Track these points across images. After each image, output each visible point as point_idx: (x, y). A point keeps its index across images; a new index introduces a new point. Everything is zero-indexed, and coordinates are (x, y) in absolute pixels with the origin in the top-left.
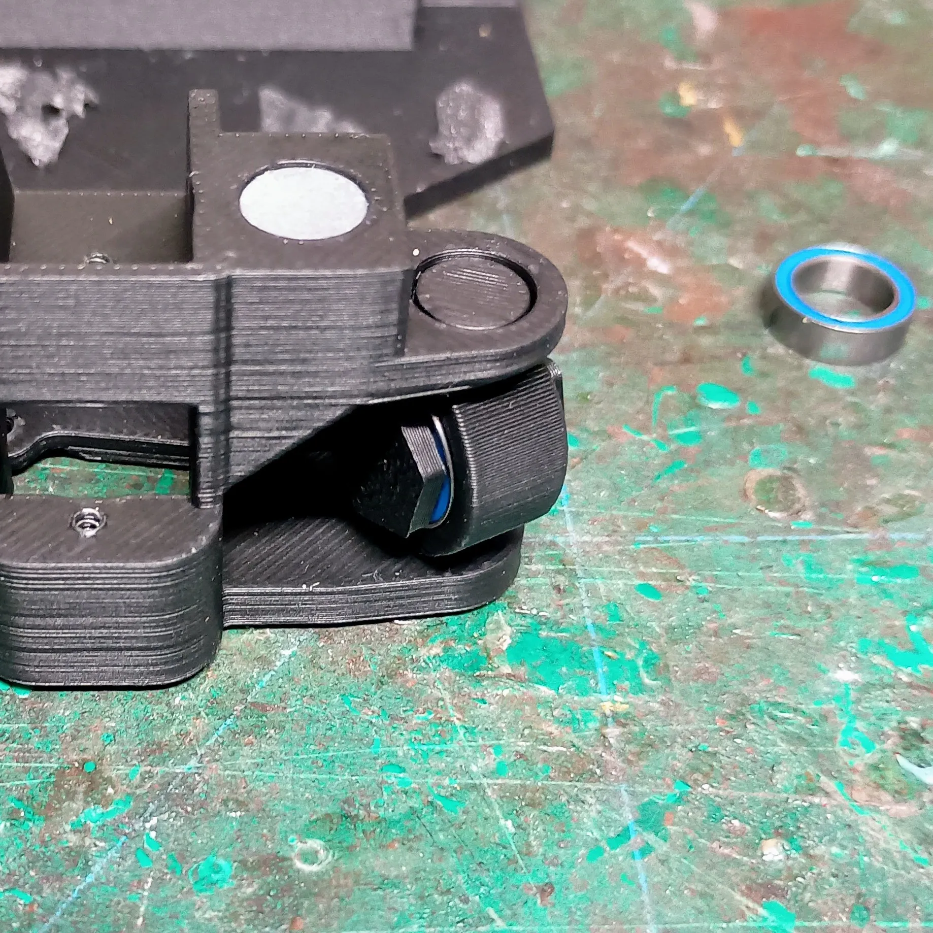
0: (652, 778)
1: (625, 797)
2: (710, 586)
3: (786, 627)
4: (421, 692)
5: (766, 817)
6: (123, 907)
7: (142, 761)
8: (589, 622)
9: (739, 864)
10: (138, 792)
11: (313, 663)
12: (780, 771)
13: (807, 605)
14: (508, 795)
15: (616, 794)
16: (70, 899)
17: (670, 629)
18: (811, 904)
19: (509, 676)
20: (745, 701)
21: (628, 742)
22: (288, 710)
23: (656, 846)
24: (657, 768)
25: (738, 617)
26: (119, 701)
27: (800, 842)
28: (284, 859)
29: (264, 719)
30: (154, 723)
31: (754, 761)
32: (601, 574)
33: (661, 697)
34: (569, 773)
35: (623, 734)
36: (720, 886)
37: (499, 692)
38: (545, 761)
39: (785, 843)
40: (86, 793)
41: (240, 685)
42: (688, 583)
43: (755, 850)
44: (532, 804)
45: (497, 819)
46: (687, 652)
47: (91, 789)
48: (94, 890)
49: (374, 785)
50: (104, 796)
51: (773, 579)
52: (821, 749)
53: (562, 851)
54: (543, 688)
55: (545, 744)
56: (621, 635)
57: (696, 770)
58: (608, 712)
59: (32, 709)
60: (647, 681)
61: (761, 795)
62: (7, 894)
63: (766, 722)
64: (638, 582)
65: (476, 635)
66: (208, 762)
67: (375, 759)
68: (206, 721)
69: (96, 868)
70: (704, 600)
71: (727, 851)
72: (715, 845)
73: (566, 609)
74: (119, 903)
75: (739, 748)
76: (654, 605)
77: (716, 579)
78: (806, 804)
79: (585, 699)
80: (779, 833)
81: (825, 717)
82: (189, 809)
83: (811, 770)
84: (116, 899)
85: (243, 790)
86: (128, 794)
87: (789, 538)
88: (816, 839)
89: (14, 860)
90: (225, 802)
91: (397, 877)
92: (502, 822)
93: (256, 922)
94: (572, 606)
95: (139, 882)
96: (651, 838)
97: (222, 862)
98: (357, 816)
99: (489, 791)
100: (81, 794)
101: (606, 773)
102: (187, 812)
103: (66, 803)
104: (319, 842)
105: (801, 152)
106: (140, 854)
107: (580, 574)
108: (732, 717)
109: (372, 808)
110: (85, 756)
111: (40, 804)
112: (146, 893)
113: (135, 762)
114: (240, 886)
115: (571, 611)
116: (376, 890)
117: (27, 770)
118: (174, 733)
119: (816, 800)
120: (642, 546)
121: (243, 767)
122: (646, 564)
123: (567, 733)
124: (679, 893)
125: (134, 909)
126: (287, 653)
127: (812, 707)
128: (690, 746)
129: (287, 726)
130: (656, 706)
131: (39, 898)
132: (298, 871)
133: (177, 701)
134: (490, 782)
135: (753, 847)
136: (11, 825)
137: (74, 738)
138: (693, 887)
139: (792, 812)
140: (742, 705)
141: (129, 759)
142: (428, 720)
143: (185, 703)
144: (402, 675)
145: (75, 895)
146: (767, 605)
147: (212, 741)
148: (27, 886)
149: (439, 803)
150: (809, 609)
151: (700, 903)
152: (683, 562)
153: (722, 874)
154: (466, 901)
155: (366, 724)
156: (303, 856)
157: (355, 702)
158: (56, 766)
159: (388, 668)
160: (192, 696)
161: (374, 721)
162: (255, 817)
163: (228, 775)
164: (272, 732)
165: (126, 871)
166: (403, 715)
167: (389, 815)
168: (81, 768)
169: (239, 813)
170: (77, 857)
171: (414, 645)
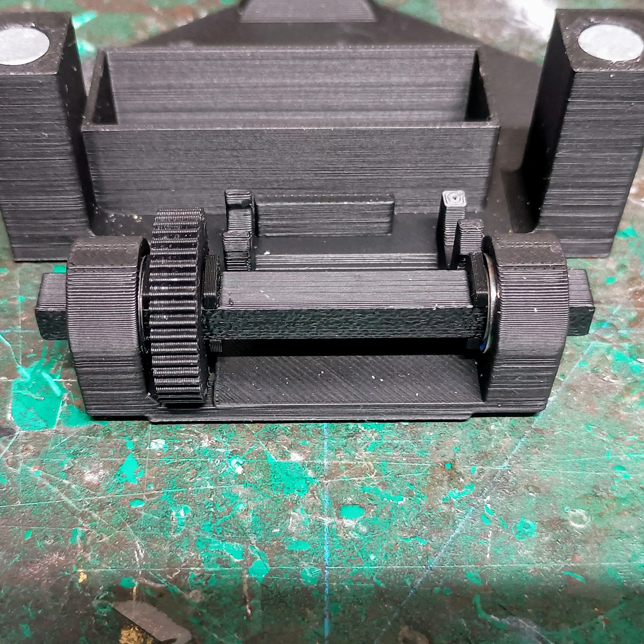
4: (630, 423)
6: (478, 548)
7: (477, 463)
10: (477, 481)
11: (566, 405)
16: (448, 542)
22: (556, 433)
26: (460, 427)
28: (564, 520)
29: (542, 438)
30: (481, 440)
40: (448, 481)
47: (451, 479)
48: (460, 538)
49: (609, 478)
50: (459, 483)
62: (412, 539)
66: (515, 464)
67: (608, 462)
68: (510, 439)
69: (460, 525)
74: (475, 545)
82: (507, 491)
84: (473, 543)
85: (536, 480)
86: (472, 482)
89: (414, 520)
90: (527, 487)
91: (628, 531)
93: (553, 557)
95: (485, 533)
97: (529, 522)
98: (601, 496)
100: (446, 482)
102: (507, 493)
103: (438, 487)
104: (582, 511)
106: (483, 517)
109: (610, 491)
110: (445, 460)
112: (489, 540)
113: (473, 463)
114: (541, 536)
116: (617, 539)
117: (413, 467)
118: (493, 446)
121: (534, 467)
125: (484, 549)
129: (557, 443)
131: (430, 542)
132: (573, 527)
133: (492, 427)
136: (410, 499)
137: (437, 449)
141: (470, 462)
142: (635, 439)
143: (497, 429)
144: (618, 413)
145: (450, 540)
147: (515, 451)
148: (423, 535)
155: (601, 441)
156: (574, 519)
157: (592, 428)
158: (429, 465)
159: (609, 408)
160: (500, 424)
161: (604, 439)
162: (545, 496)
163: (527, 471)
164: (548, 446)
165: (477, 527)
166: (620, 436)
167: (619, 495)
168: (444, 467)
169: (535, 494)
170: (447, 518)
171: (622, 395)
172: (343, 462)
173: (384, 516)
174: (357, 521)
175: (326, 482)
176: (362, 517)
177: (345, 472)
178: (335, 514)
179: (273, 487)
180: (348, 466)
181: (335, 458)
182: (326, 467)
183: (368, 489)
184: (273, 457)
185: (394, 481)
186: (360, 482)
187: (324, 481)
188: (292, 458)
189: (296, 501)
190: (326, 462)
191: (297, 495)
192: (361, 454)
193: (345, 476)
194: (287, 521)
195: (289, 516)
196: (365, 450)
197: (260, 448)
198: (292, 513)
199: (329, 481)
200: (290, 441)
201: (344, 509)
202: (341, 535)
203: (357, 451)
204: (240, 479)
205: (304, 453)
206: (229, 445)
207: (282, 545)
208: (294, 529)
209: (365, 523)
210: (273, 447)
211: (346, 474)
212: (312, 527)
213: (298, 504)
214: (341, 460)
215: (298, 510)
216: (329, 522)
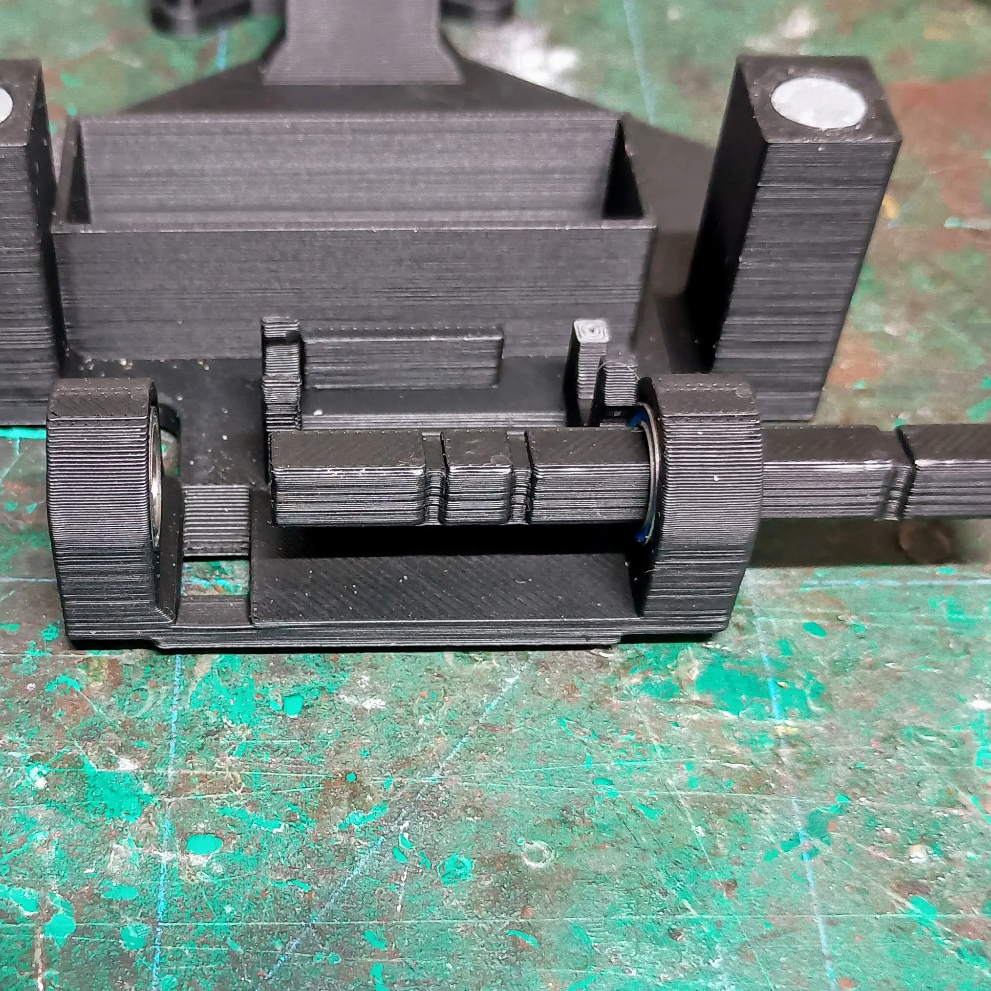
0: (818, 791)
1: (796, 808)
2: (867, 625)
3: (932, 662)
4: (625, 716)
5: (913, 826)
6: (385, 895)
7: (395, 773)
8: (764, 655)
9: (891, 865)
10: (392, 799)
11: (533, 690)
12: (925, 787)
13: (949, 643)
14: (698, 805)
15: (788, 805)
16: (341, 888)
17: (832, 663)
18: (949, 899)
19: (698, 703)
20: (896, 726)
21: (799, 761)
22: (514, 730)
23: (820, 849)
24: (822, 783)
25: (890, 652)
26: (372, 721)
27: (942, 848)
28: (514, 857)
29: (494, 738)
30: (403, 740)
31: (903, 778)
32: (773, 614)
33: (825, 722)
34: (748, 786)
35: (793, 753)
36: (874, 884)
37: (690, 717)
38: (729, 776)
39: (928, 848)
40: (349, 800)
41: (473, 709)
42: (847, 623)
43: (903, 853)
44: (719, 813)
45: (690, 825)
46: (847, 683)
47: (353, 796)
48: (360, 881)
49: (587, 795)
50: (364, 802)
51: (920, 620)
52: (959, 768)
53: (743, 853)
54: (726, 713)
55: (728, 762)
56: (792, 667)
57: (854, 784)
58: (780, 734)
59: (301, 727)
60: (814, 708)
61: (908, 807)
62: (289, 883)
63: (913, 745)
64: (806, 621)
65: (669, 666)
66: (449, 774)
67: (587, 773)
68: (446, 740)
69: (362, 863)
70: (862, 638)
71: (880, 854)
72: (870, 849)
73: (745, 644)
74: (381, 892)
75: (891, 767)
76: (819, 641)
77: (872, 619)
78: (946, 815)
79: (761, 723)
80: (925, 840)
81: (963, 741)
82: (435, 814)
83: (951, 786)
84: (378, 889)
85: (478, 799)
86: (384, 801)
87: (936, 583)
88: (954, 845)
89: (294, 855)
90: (464, 809)
91: (608, 873)
92: (693, 827)
93: (494, 909)
94: (749, 642)
95: (397, 874)
96: (817, 842)
97: (463, 859)
98: (573, 822)
99: (682, 801)
100: (345, 801)
101: (780, 786)
102: (434, 818)
103: (333, 808)
104: (543, 843)
105: (950, 224)
106: (396, 851)
107: (757, 614)
108: (884, 740)
109: (586, 815)
110: (347, 768)
111: (313, 809)
112: (402, 885)
113: (388, 774)
114: (480, 880)
115: (749, 646)
116: (590, 883)
117: (300, 780)
118: (420, 749)
119: (955, 812)
120: (808, 589)
121: (478, 779)
122: (813, 605)
123: (747, 752)
124: (840, 890)
125: (393, 899)
126: (511, 681)
127: (953, 731)
128: (850, 764)
129: (514, 744)
130: (821, 729)
131: (316, 888)
132: (527, 867)
133: (421, 721)
134: (683, 793)
135: (901, 851)
136: (290, 826)
137: (337, 753)
138: (851, 884)
139: (934, 822)
140: (894, 729)
141: (383, 772)
142: (631, 740)
143: (428, 724)
144: (608, 701)
145: (345, 885)
146: (915, 642)
147: (452, 756)
148: (305, 878)
149: (641, 811)
150: (951, 646)
151: (858, 898)
152: (843, 603)
153: (877, 874)
154: (665, 893)
155: (579, 743)
156: (530, 855)
157: (569, 724)
158: (323, 776)
159: (596, 695)
160: (433, 718)
161: (586, 740)
162: (490, 821)
163: (466, 786)
164: (501, 749)
165: (386, 866)
166: (610, 736)
167: (599, 821)
168: (344, 779)
169: (476, 818)
170: (345, 853)
171: (617, 675)
172: (196, 772)
173: (250, 850)
174: (209, 858)
175: (169, 800)
176: (218, 851)
177: (197, 787)
178: (178, 846)
179: (91, 809)
180: (203, 778)
181: (185, 767)
182: (170, 779)
183: (230, 811)
184: (93, 765)
185: (270, 800)
186: (218, 801)
187: (166, 800)
188: (121, 766)
189: (122, 828)
190: (171, 772)
191: (124, 820)
192: (223, 761)
193: (198, 793)
194: (107, 857)
195: (110, 850)
196: (230, 754)
197: (75, 751)
198: (115, 846)
199: (174, 799)
200: (120, 742)
201: (192, 841)
202: (185, 877)
203: (218, 756)
204: (40, 797)
205: (140, 759)
206: (28, 747)
207: (96, 891)
208: (116, 869)
209: (221, 859)
210: (94, 750)
211: (200, 789)
212: (144, 866)
213: (126, 833)
214: (193, 768)
215: (124, 841)
216: (169, 859)
